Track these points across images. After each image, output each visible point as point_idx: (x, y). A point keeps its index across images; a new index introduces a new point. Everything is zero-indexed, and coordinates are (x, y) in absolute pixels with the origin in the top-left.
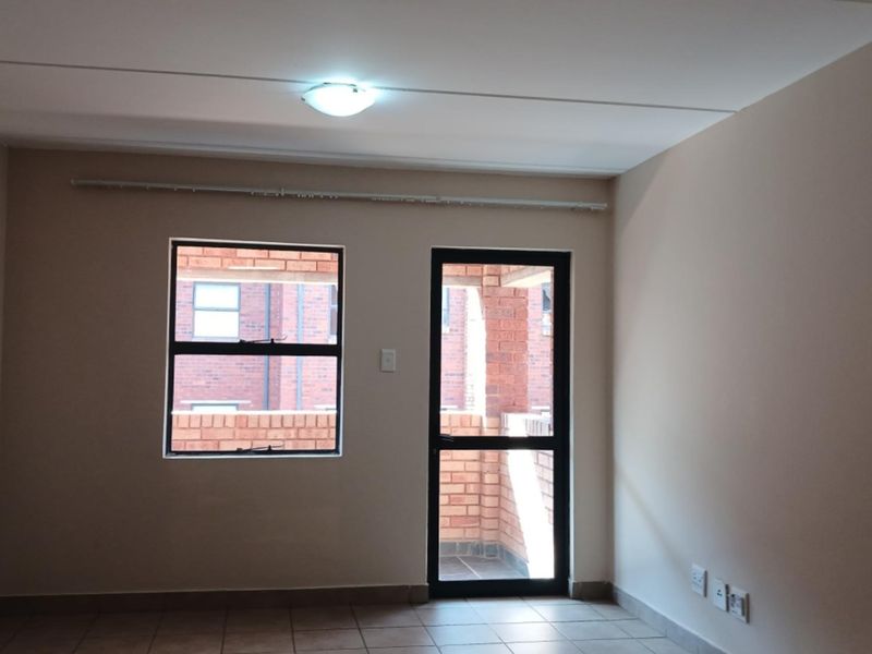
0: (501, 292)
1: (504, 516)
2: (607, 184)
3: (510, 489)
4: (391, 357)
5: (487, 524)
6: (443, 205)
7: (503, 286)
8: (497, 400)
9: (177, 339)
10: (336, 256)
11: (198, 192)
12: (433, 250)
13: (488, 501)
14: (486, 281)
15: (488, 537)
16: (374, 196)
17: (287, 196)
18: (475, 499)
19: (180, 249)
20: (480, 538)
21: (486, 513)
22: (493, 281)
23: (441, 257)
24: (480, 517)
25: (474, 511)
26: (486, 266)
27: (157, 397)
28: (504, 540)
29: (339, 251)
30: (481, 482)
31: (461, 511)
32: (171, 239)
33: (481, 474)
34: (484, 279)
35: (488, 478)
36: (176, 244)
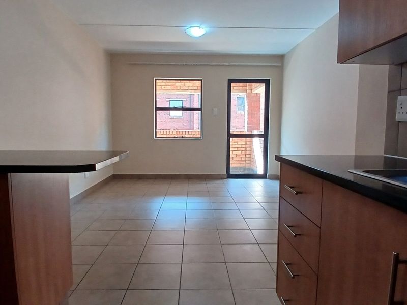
0: (252, 94)
1: (252, 160)
2: (281, 58)
3: (254, 152)
4: (216, 111)
5: (247, 162)
6: (231, 65)
7: (253, 92)
8: (250, 127)
9: (157, 106)
10: (200, 82)
11: (161, 64)
12: (228, 79)
13: (247, 156)
14: (248, 91)
15: (247, 166)
16: (211, 63)
17: (185, 64)
18: (244, 155)
19: (157, 81)
20: (245, 166)
21: (247, 159)
22: (250, 91)
23: (231, 81)
24: (245, 160)
25: (243, 159)
26: (248, 84)
27: (152, 123)
28: (252, 166)
29: (201, 80)
30: (246, 150)
31: (239, 158)
32: (155, 78)
33: (246, 148)
35: (248, 149)
36: (156, 80)
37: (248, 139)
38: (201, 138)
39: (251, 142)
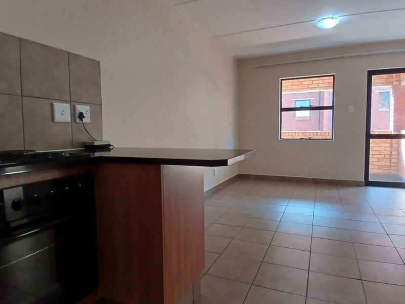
0: (400, 87)
1: (399, 165)
4: (351, 108)
5: (393, 168)
6: (372, 55)
7: (402, 84)
8: (398, 126)
9: (283, 107)
10: (332, 77)
12: (368, 71)
13: (393, 161)
15: (393, 172)
16: (346, 55)
17: (315, 60)
18: (389, 160)
20: (390, 173)
21: (393, 164)
22: (397, 83)
23: (371, 73)
24: (390, 166)
25: (387, 164)
30: (391, 154)
31: (382, 164)
32: (280, 79)
33: (391, 152)
34: (394, 83)
35: (394, 153)
36: (282, 80)
37: (394, 140)
38: (332, 139)
39: (399, 144)
